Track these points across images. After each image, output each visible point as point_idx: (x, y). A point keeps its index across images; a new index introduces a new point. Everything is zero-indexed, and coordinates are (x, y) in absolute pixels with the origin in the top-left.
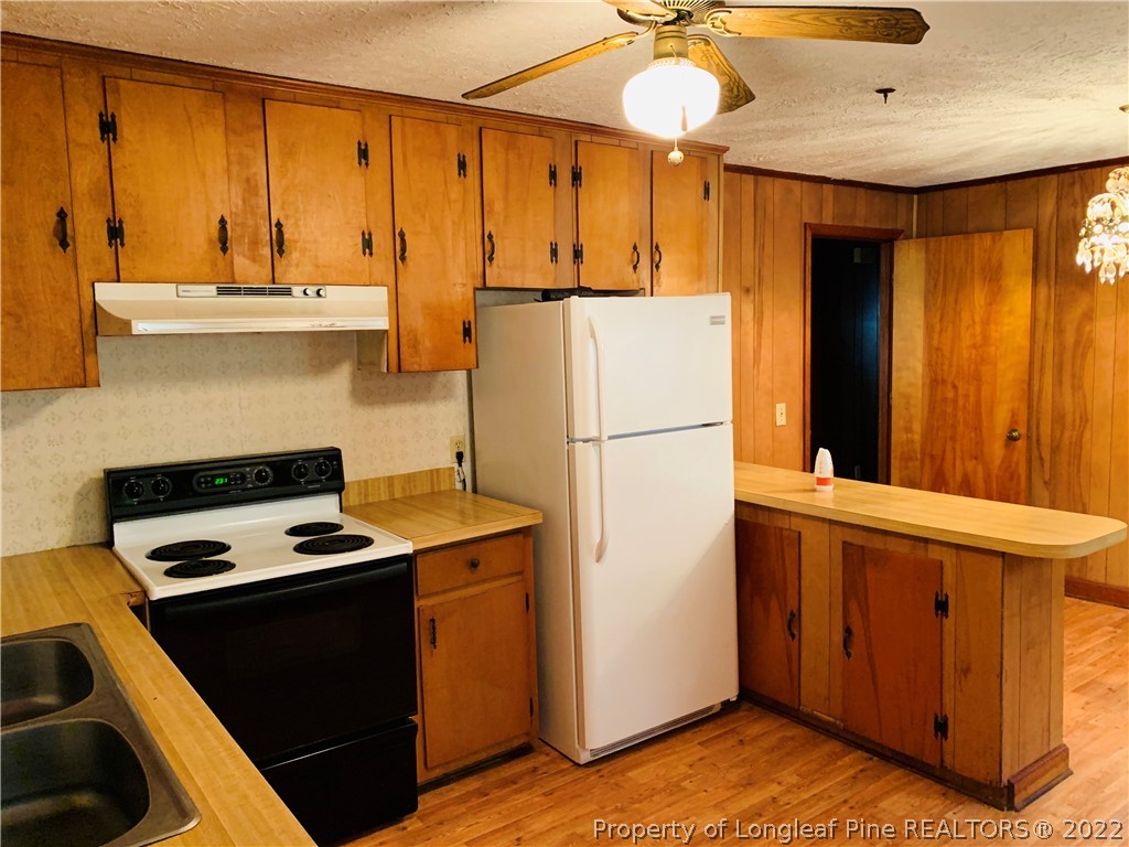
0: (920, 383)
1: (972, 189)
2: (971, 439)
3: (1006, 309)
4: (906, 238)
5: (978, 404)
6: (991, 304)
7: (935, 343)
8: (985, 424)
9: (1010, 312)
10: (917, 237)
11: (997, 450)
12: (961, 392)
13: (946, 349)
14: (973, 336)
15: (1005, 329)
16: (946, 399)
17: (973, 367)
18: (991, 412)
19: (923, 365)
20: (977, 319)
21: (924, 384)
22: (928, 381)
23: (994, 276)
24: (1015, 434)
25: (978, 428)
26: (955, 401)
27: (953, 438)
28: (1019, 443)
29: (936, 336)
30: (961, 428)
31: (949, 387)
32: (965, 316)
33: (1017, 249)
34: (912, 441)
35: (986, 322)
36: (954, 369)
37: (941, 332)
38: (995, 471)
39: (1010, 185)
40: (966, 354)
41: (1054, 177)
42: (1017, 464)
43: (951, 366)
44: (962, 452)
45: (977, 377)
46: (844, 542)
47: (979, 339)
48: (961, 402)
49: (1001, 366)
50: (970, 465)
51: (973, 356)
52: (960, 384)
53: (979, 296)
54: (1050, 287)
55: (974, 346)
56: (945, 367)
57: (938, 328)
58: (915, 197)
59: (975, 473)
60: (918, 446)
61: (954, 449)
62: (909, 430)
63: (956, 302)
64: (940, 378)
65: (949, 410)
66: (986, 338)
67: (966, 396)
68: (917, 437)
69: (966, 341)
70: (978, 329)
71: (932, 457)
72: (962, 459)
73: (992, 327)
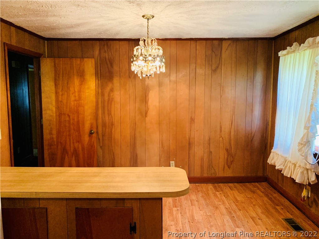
0: (55, 115)
1: (69, 42)
2: (76, 135)
3: (86, 87)
4: (44, 57)
5: (78, 122)
6: (81, 85)
7: (60, 99)
8: (81, 129)
9: (88, 88)
10: (48, 57)
11: (86, 138)
12: (71, 117)
13: (65, 101)
14: (75, 96)
15: (87, 94)
16: (66, 120)
17: (75, 108)
18: (83, 125)
19: (56, 108)
20: (76, 90)
21: (56, 116)
22: (58, 114)
23: (82, 75)
24: (93, 132)
25: (78, 130)
26: (69, 121)
27: (69, 135)
28: (94, 135)
29: (60, 97)
30: (72, 131)
31: (67, 116)
32: (72, 89)
33: (89, 66)
34: (53, 138)
35: (80, 91)
36: (68, 109)
37: (62, 95)
38: (86, 146)
39: (83, 42)
40: (72, 104)
41: (98, 42)
42: (93, 142)
43: (67, 108)
44: (73, 140)
45: (78, 112)
46: (77, 209)
47: (77, 98)
48: (72, 121)
49: (86, 107)
50: (76, 145)
51: (75, 105)
52: (71, 115)
53: (77, 82)
54: (99, 80)
55: (76, 100)
56: (65, 109)
57: (61, 93)
58: (46, 41)
59: (78, 147)
60: (55, 140)
61: (70, 140)
62: (51, 133)
63: (68, 83)
64: (63, 112)
65: (67, 125)
66: (80, 98)
67: (73, 119)
68: (55, 136)
69: (73, 98)
70: (77, 94)
71: (61, 143)
72: (73, 143)
73: (82, 93)
